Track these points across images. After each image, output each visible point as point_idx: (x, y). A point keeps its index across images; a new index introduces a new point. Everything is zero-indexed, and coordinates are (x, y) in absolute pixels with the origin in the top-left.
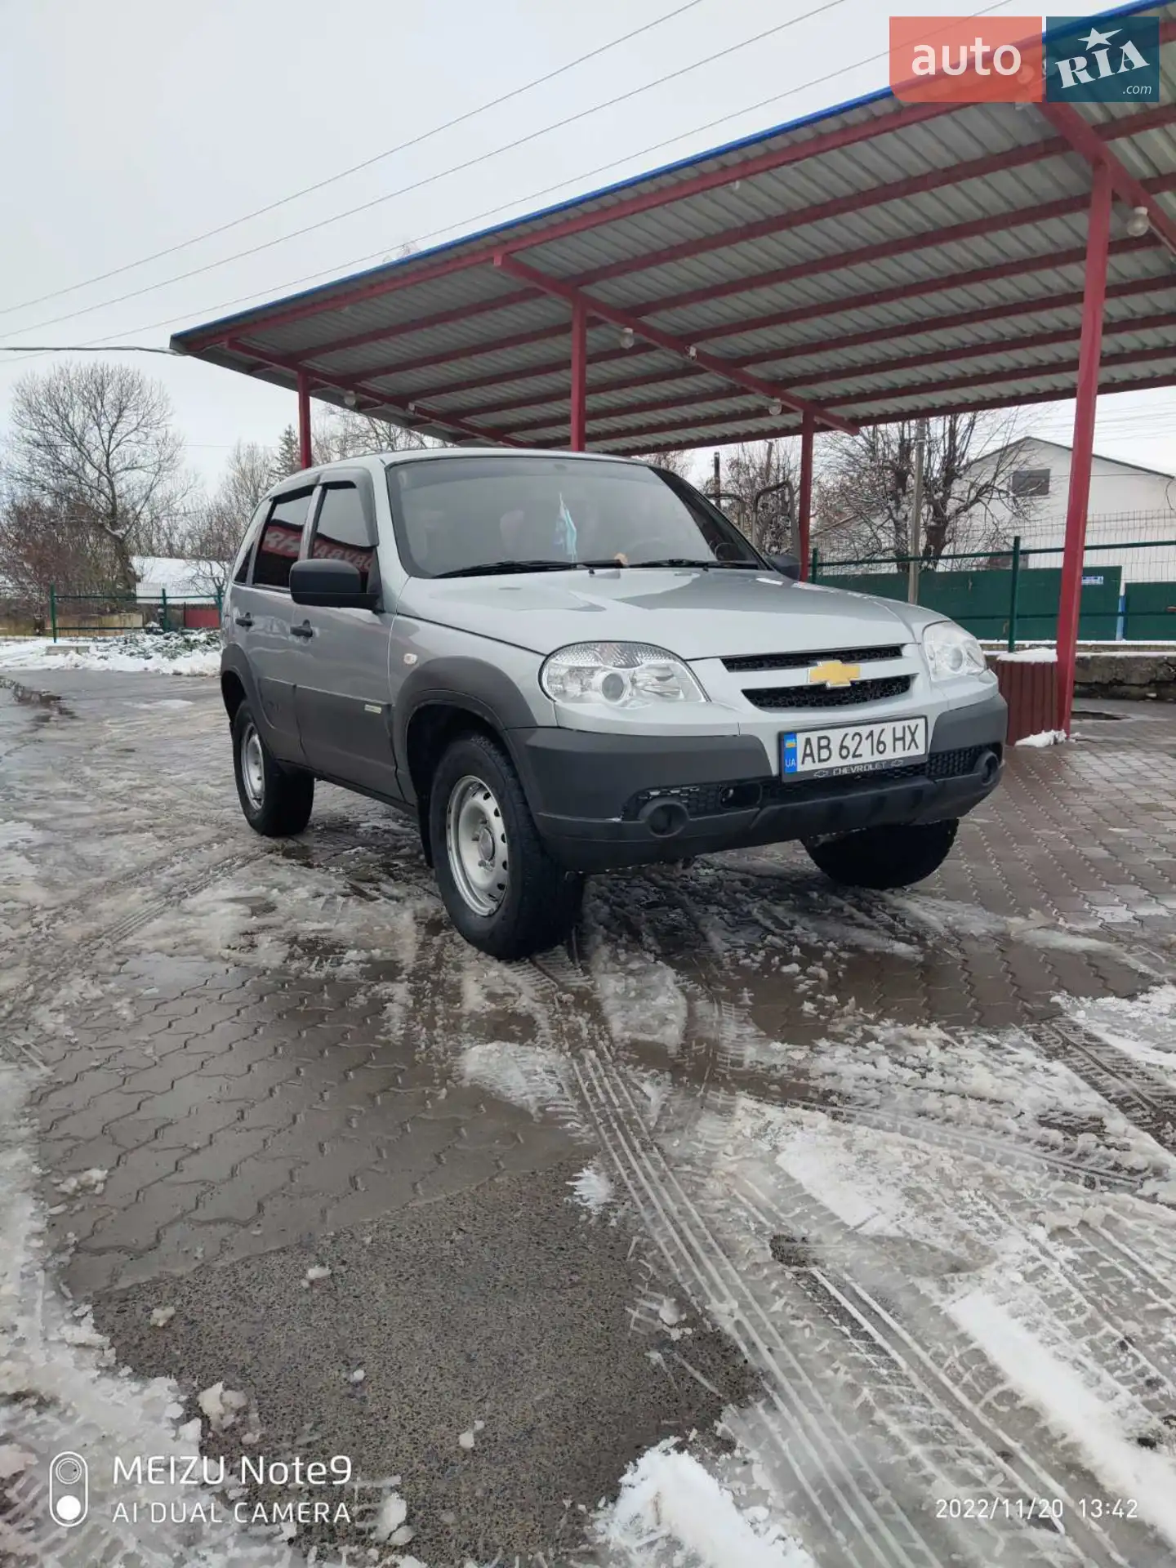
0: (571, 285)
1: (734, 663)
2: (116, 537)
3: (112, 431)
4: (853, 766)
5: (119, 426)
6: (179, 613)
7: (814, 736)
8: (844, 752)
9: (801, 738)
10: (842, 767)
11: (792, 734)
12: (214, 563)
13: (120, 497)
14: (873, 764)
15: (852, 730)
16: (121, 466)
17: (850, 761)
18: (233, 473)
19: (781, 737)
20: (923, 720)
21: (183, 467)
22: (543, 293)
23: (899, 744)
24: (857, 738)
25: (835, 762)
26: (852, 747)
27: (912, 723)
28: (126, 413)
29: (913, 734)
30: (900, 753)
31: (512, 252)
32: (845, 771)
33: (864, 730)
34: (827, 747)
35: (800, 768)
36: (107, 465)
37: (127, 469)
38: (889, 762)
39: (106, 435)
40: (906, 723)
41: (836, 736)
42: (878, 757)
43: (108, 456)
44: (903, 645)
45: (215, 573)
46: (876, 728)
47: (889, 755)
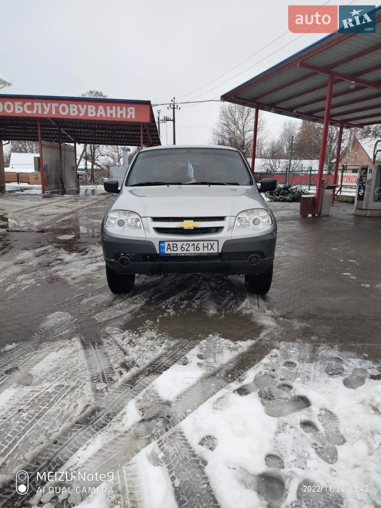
0: (327, 69)
1: (155, 219)
2: (243, 152)
3: (246, 119)
4: (186, 254)
5: (248, 117)
6: (259, 176)
7: (171, 243)
8: (183, 249)
9: (166, 244)
10: (182, 254)
11: (163, 242)
12: (271, 160)
13: (246, 140)
14: (194, 254)
15: (186, 243)
16: (247, 130)
17: (185, 252)
18: (282, 130)
19: (161, 242)
20: (217, 242)
21: (265, 129)
22: (318, 73)
23: (206, 249)
24: (188, 245)
25: (179, 251)
26: (186, 247)
27: (212, 243)
28: (250, 113)
29: (212, 246)
30: (206, 251)
31: (303, 61)
32: (183, 255)
33: (191, 243)
34: (176, 247)
35: (166, 252)
36: (243, 130)
37: (249, 131)
38: (201, 253)
39: (244, 121)
40: (209, 242)
41: (179, 244)
42: (196, 252)
43: (244, 127)
44: (225, 217)
45: (271, 163)
46: (196, 243)
47: (201, 251)
